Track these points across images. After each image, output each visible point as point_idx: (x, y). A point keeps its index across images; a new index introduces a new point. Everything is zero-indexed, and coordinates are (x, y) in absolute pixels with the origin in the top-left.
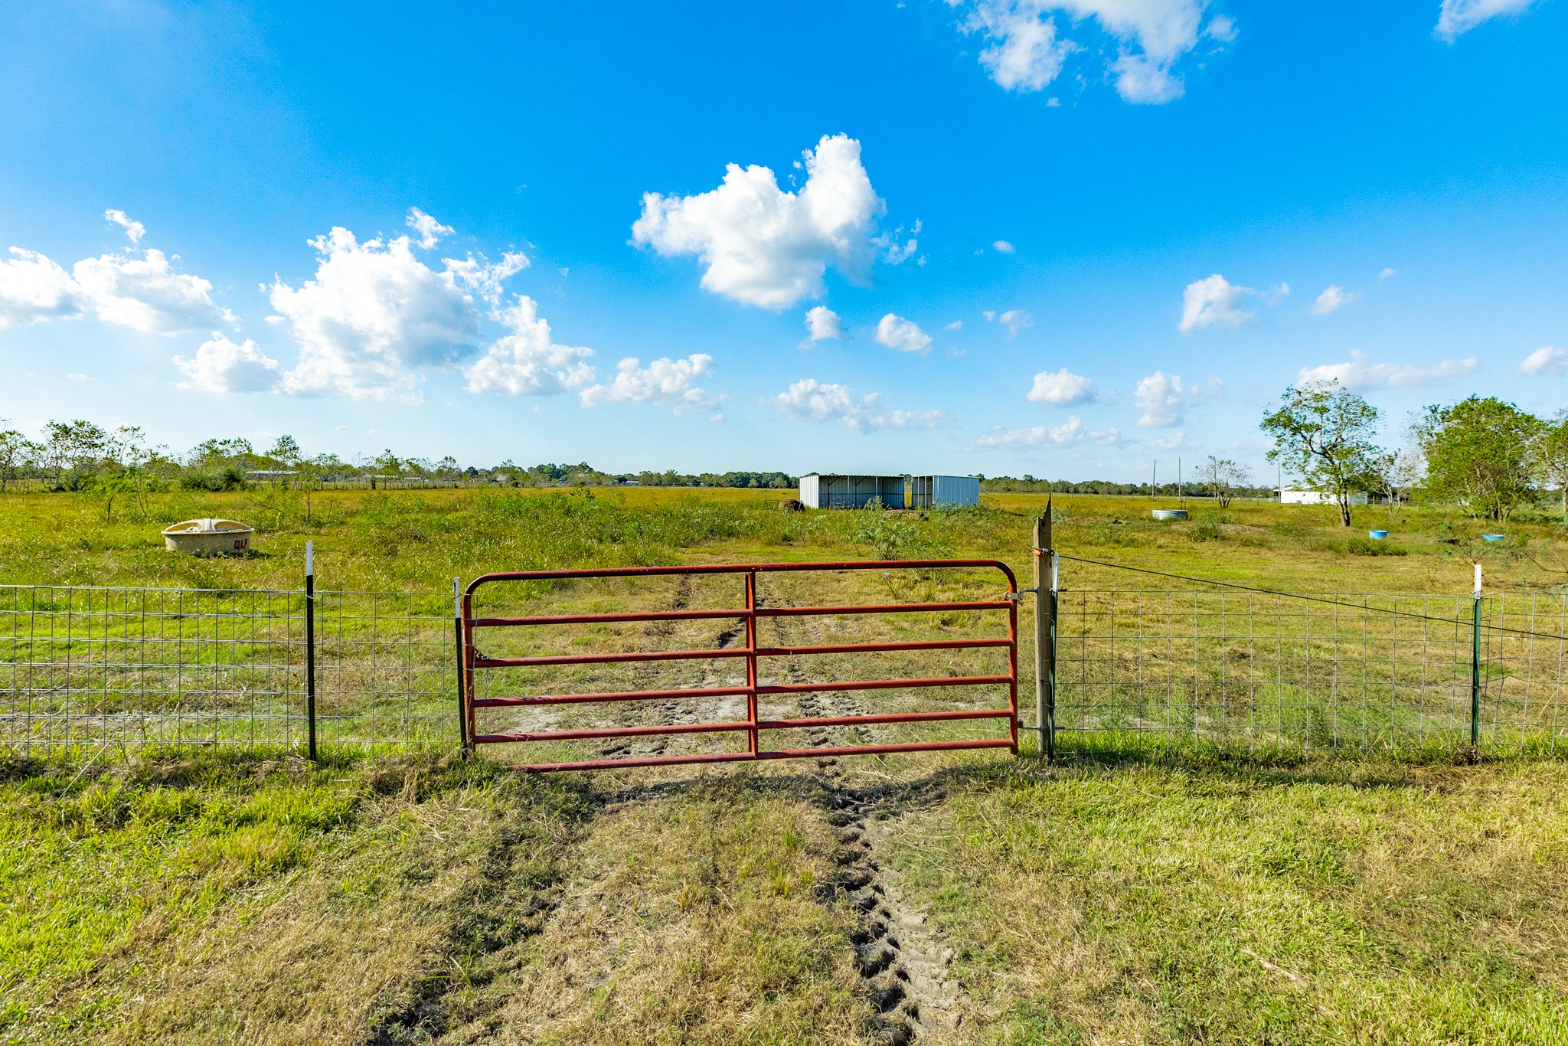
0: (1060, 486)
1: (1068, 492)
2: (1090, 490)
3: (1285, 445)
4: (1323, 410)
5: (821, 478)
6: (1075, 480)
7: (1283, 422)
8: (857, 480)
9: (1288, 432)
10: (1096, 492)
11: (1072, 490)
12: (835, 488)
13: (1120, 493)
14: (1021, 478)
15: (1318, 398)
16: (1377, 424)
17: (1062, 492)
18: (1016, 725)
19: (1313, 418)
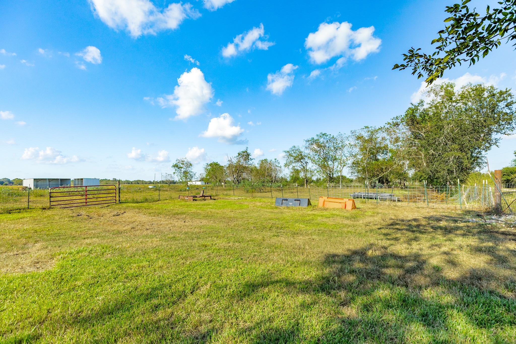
0: (126, 182)
1: (129, 184)
2: (136, 183)
3: (177, 171)
4: (183, 164)
5: (34, 179)
6: (131, 180)
7: (176, 166)
8: (50, 180)
9: (177, 168)
10: (138, 184)
11: (130, 183)
12: (39, 183)
13: (146, 184)
14: (111, 179)
15: (182, 161)
16: (192, 168)
17: (127, 184)
18: (116, 201)
19: (181, 166)
